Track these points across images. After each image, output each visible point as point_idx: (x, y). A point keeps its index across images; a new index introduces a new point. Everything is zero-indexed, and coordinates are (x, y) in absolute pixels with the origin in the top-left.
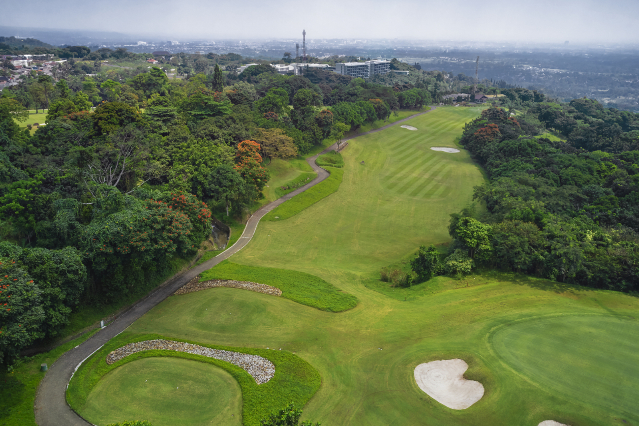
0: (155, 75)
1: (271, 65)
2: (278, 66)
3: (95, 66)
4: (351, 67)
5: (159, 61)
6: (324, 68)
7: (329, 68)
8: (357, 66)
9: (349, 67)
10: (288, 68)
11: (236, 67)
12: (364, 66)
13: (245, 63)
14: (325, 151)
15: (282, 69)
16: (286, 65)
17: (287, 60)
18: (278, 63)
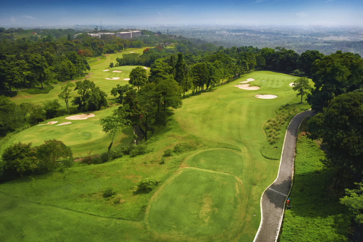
0: (49, 38)
1: (88, 34)
2: (92, 34)
3: (11, 36)
4: (123, 34)
5: (37, 33)
6: (112, 35)
7: (114, 35)
8: (126, 34)
9: (122, 34)
10: (96, 35)
11: (73, 35)
12: (129, 33)
13: (77, 33)
14: (102, 56)
15: (94, 35)
16: (95, 34)
17: (96, 31)
18: (92, 33)
